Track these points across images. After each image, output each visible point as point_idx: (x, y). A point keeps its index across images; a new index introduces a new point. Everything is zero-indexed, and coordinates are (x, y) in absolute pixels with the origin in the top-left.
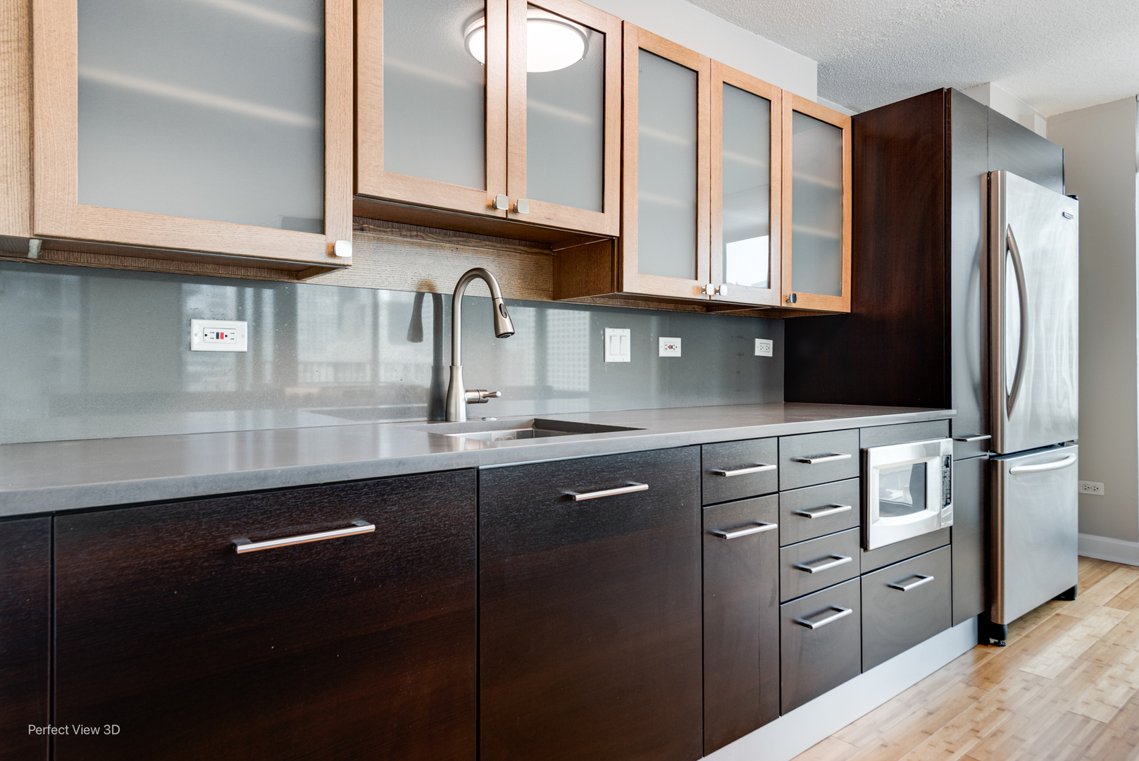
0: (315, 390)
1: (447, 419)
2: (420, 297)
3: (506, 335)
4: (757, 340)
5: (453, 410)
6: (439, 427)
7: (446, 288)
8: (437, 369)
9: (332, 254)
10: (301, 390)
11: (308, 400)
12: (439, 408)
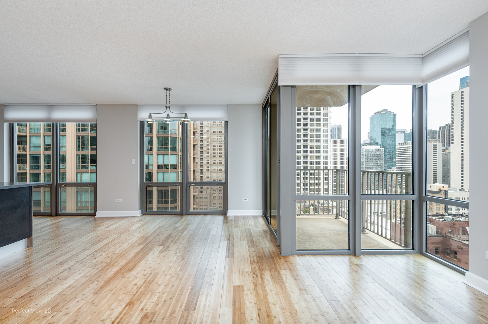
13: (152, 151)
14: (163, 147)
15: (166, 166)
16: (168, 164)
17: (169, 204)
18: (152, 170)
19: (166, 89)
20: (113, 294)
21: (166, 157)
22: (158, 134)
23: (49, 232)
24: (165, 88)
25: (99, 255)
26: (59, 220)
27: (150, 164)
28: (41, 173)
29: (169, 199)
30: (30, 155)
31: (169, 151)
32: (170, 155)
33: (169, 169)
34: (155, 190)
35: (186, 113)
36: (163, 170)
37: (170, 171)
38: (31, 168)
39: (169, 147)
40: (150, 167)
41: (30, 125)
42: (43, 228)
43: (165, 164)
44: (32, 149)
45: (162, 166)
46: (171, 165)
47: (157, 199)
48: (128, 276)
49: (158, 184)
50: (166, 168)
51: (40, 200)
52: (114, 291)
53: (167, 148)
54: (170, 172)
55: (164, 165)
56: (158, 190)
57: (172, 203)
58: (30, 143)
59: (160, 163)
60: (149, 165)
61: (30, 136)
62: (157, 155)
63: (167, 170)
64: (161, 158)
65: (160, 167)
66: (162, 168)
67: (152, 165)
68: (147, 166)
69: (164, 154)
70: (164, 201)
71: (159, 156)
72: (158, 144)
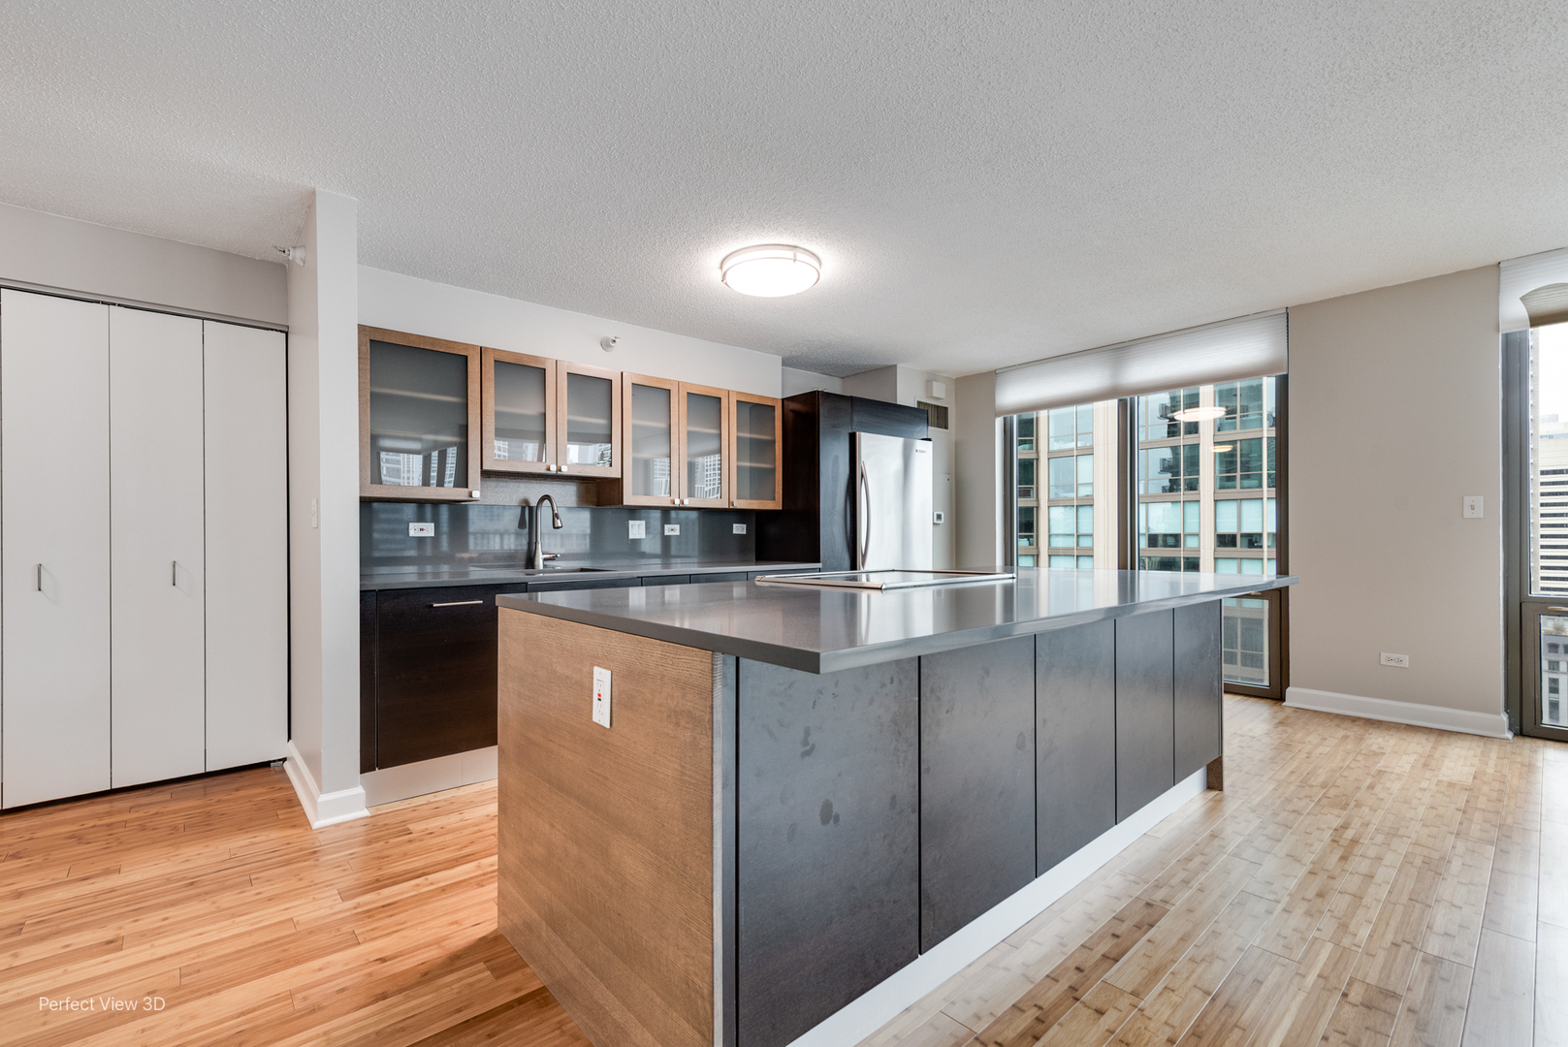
0: (474, 555)
1: (533, 568)
2: (523, 508)
3: (558, 528)
4: (735, 525)
5: (536, 563)
6: (530, 571)
7: (534, 503)
8: (530, 544)
9: (471, 496)
10: (466, 555)
11: (471, 560)
12: (530, 562)
14: (1238, 474)
16: (1259, 531)
18: (1198, 550)
21: (1247, 506)
22: (1220, 433)
27: (1188, 531)
31: (1260, 486)
32: (1265, 499)
36: (1240, 549)
37: (1265, 557)
40: (1191, 543)
43: (1246, 530)
45: (1234, 537)
54: (1265, 560)
55: (1242, 535)
59: (1228, 527)
60: (1185, 535)
62: (1216, 501)
63: (1254, 552)
64: (1228, 511)
65: (1225, 541)
66: (1234, 545)
67: (1198, 535)
68: (1176, 537)
69: (1241, 500)
70: (1244, 656)
71: (1222, 506)
72: (1217, 468)
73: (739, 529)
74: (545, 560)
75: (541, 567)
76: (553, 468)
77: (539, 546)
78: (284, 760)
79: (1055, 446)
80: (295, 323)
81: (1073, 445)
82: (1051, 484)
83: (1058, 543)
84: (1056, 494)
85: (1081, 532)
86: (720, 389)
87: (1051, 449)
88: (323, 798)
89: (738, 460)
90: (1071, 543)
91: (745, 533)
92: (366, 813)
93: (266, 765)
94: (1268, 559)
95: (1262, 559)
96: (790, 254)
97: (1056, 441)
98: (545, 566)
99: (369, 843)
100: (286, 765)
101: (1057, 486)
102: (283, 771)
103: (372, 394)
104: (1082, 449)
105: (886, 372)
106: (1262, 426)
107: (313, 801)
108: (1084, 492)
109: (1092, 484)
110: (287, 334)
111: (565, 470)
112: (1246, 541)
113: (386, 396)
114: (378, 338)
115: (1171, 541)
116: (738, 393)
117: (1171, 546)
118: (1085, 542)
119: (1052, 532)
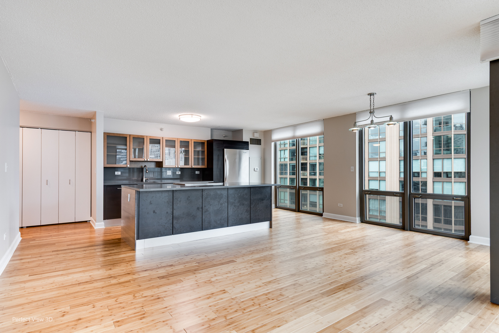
3: (147, 173)
7: (142, 167)
8: (142, 176)
9: (127, 166)
12: (142, 180)
13: (426, 155)
14: (442, 149)
15: (448, 175)
16: (450, 171)
17: (452, 225)
18: (426, 178)
19: (371, 95)
20: (289, 267)
21: (445, 161)
22: (435, 132)
23: (286, 221)
24: (368, 94)
25: (302, 242)
26: (300, 215)
27: (423, 171)
28: (316, 179)
29: (452, 218)
30: (310, 163)
31: (451, 153)
32: (453, 159)
33: (451, 177)
34: (430, 203)
35: (391, 116)
36: (443, 178)
38: (310, 174)
39: (451, 149)
40: (424, 175)
41: (309, 139)
42: (285, 218)
43: (445, 170)
44: (311, 158)
45: (440, 173)
46: (455, 173)
47: (433, 216)
48: (306, 261)
49: (433, 196)
50: (447, 177)
51: (316, 202)
52: (291, 265)
53: (450, 150)
54: (453, 182)
55: (444, 173)
56: (434, 205)
57: (456, 225)
58: (310, 153)
59: (438, 169)
60: (421, 173)
61: (310, 148)
62: (433, 159)
63: (448, 179)
64: (438, 163)
65: (437, 175)
66: (440, 176)
67: (426, 172)
68: (418, 173)
69: (443, 159)
70: (445, 220)
71: (436, 161)
72: (434, 146)
73: (197, 172)
74: (145, 180)
75: (144, 181)
76: (146, 160)
77: (144, 177)
78: (90, 221)
79: (371, 138)
80: (93, 131)
81: (378, 137)
82: (369, 152)
83: (372, 175)
84: (372, 156)
85: (380, 171)
86: (189, 139)
87: (369, 139)
88: (96, 224)
89: (194, 156)
90: (377, 175)
91: (199, 173)
92: (104, 227)
93: (86, 221)
94: (454, 182)
95: (452, 182)
96: (191, 116)
97: (372, 135)
98: (145, 181)
99: (104, 234)
100: (90, 222)
101: (372, 153)
102: (90, 223)
103: (107, 146)
104: (381, 139)
105: (239, 132)
106: (451, 130)
107: (95, 224)
108: (382, 155)
109: (385, 152)
110: (91, 133)
111: (148, 160)
112: (445, 175)
113: (110, 146)
114: (108, 135)
115: (416, 175)
116: (194, 140)
117: (416, 177)
118: (382, 175)
119: (370, 171)
